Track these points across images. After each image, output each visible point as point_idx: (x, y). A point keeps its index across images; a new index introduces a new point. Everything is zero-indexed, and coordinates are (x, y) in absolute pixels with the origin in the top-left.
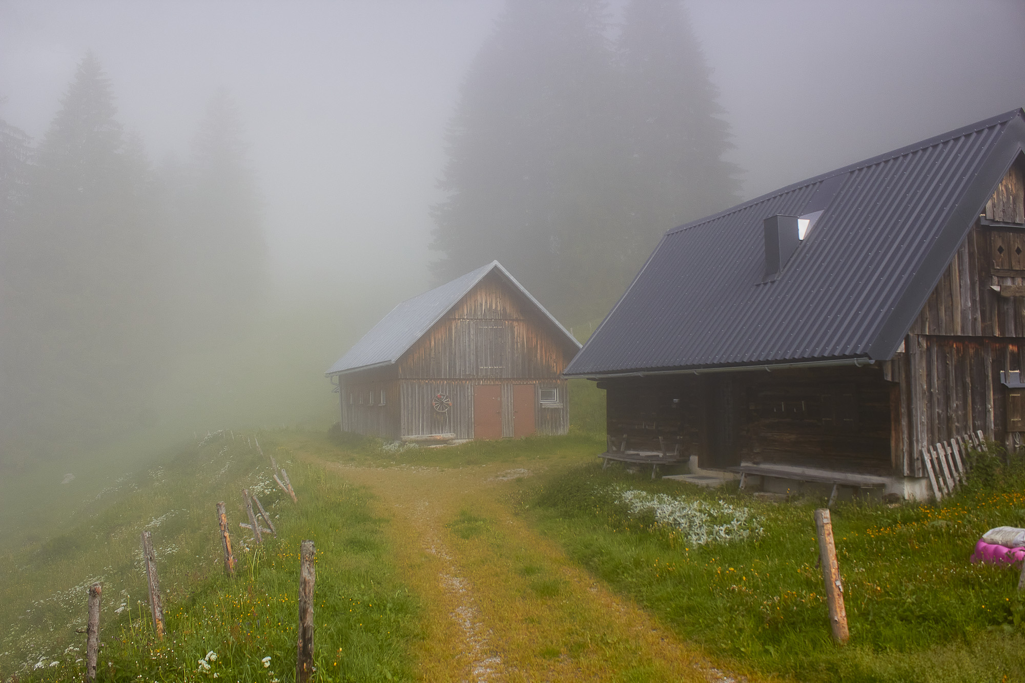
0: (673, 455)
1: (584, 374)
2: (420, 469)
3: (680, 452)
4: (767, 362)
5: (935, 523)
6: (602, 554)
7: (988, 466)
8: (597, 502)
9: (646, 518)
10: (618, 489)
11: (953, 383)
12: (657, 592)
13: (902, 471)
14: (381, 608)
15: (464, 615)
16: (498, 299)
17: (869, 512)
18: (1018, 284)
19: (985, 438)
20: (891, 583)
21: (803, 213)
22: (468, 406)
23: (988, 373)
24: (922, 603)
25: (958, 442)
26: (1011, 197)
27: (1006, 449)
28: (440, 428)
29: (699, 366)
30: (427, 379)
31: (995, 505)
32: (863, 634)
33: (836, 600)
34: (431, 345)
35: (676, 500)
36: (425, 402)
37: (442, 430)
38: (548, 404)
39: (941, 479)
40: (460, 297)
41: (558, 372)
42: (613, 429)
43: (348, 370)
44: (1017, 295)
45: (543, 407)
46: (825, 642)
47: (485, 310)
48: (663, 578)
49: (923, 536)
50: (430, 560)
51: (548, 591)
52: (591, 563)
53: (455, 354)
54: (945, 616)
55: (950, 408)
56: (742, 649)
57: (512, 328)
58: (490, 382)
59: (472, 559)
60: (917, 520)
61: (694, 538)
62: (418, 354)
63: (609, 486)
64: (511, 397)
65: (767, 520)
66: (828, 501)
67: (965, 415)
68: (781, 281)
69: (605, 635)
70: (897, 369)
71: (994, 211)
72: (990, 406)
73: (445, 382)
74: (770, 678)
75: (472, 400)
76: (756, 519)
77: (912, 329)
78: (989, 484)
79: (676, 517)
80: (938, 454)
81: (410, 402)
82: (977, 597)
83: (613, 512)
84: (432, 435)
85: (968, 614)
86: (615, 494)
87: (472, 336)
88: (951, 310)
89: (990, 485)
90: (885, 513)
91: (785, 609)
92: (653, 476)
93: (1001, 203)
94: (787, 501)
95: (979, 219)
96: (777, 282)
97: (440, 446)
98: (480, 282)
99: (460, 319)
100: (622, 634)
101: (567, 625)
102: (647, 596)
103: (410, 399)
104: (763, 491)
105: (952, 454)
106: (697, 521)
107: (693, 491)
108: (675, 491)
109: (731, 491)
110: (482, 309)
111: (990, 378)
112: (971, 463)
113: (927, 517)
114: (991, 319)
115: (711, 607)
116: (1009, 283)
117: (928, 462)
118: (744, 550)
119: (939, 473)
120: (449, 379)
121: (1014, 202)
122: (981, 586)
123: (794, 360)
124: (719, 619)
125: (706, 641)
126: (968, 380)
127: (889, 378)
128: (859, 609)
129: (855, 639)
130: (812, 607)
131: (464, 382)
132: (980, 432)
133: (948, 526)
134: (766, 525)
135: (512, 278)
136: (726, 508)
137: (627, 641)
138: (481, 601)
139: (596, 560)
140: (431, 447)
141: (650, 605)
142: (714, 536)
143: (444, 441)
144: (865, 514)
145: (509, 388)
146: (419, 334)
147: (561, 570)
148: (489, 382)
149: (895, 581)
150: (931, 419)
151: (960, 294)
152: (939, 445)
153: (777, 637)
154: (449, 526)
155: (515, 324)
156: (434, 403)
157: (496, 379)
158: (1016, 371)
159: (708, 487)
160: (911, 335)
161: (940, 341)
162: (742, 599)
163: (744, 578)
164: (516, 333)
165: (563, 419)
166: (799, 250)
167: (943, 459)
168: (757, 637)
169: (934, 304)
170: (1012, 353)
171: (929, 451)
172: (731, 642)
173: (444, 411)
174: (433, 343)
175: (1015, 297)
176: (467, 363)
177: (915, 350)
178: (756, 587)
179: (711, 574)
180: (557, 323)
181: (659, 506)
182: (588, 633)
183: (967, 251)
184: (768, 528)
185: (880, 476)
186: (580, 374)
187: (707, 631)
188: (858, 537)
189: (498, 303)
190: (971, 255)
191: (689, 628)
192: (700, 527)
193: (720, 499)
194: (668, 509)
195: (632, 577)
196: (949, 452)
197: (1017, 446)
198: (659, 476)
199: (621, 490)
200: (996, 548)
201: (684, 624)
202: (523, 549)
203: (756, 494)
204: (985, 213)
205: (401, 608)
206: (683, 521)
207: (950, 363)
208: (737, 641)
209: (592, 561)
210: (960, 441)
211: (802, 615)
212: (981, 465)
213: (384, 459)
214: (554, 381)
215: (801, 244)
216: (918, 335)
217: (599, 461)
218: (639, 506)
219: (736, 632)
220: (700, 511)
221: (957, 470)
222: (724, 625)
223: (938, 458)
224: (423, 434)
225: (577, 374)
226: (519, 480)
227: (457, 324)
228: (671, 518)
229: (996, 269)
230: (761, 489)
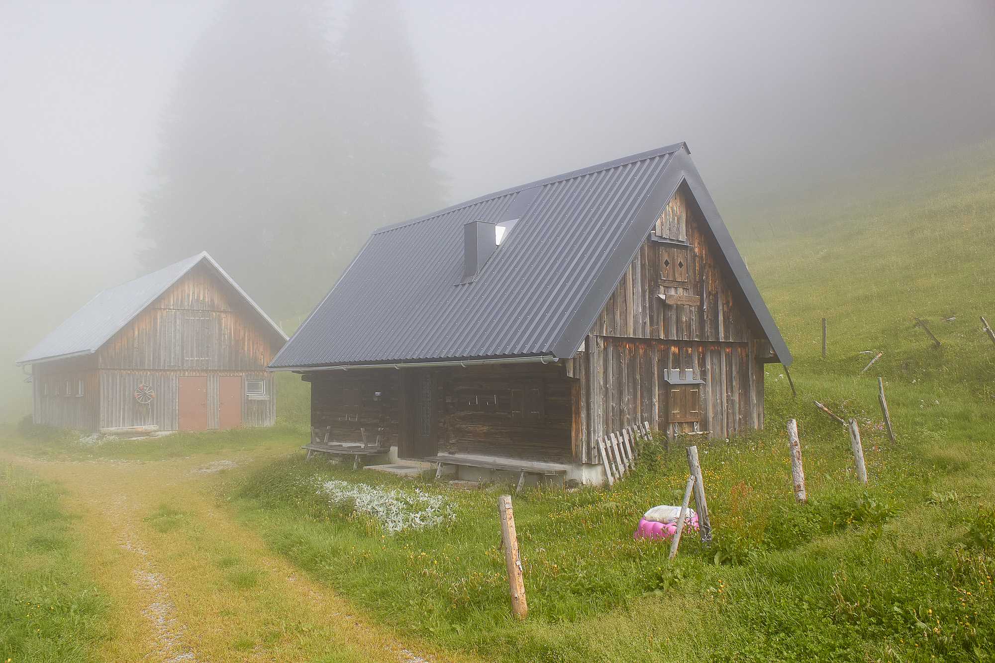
0: (374, 446)
1: (289, 366)
2: (120, 463)
3: (380, 444)
4: (463, 358)
5: (607, 505)
6: (301, 543)
7: (652, 453)
8: (299, 492)
9: (346, 507)
10: (320, 479)
11: (625, 380)
12: (353, 579)
13: (580, 459)
14: (64, 610)
15: (158, 612)
16: (206, 290)
17: (551, 496)
18: (680, 294)
19: (651, 429)
20: (567, 561)
21: (500, 220)
22: (172, 397)
23: (654, 371)
24: (591, 577)
25: (628, 433)
26: (676, 218)
27: (667, 437)
28: (143, 420)
29: (399, 361)
30: (129, 370)
31: (657, 487)
32: (539, 608)
33: (517, 579)
34: (134, 334)
35: (376, 489)
36: (127, 393)
37: (144, 422)
38: (254, 396)
39: (613, 465)
40: (166, 288)
41: (265, 364)
42: (317, 421)
43: (42, 359)
44: (679, 303)
45: (249, 399)
46: (506, 617)
47: (192, 300)
48: (359, 565)
49: (596, 518)
50: (124, 557)
51: (245, 582)
52: (290, 553)
53: (160, 344)
54: (610, 587)
55: (623, 402)
56: (431, 629)
57: (220, 320)
58: (196, 374)
59: (170, 554)
60: (592, 503)
61: (391, 525)
62: (120, 344)
63: (311, 477)
64: (217, 389)
65: (459, 506)
66: (516, 487)
67: (635, 409)
68: (477, 283)
69: (300, 623)
70: (578, 366)
71: (662, 229)
72: (655, 400)
73: (149, 373)
74: (455, 654)
75: (176, 392)
76: (449, 505)
77: (592, 330)
78: (652, 468)
79: (374, 506)
80: (611, 443)
81: (110, 393)
82: (637, 569)
83: (314, 502)
84: (134, 427)
85: (628, 585)
86: (316, 484)
87: (178, 327)
88: (625, 314)
89: (653, 470)
90: (565, 496)
91: (472, 589)
92: (355, 466)
93: (668, 222)
94: (479, 488)
95: (650, 235)
96: (474, 284)
97: (142, 438)
98: (188, 273)
99: (166, 309)
100: (317, 621)
101: (264, 615)
102: (343, 583)
103: (110, 390)
104: (457, 479)
105: (624, 443)
106: (394, 509)
107: (393, 480)
108: (374, 480)
109: (428, 480)
110: (189, 299)
111: (656, 376)
112: (639, 451)
113: (600, 500)
114: (658, 324)
115: (404, 591)
116: (672, 292)
117: (603, 450)
118: (437, 535)
119: (612, 460)
120: (153, 370)
121: (678, 223)
122: (641, 559)
123: (487, 357)
124: (411, 601)
125: (398, 624)
126: (638, 377)
127: (571, 375)
128: (538, 586)
129: (533, 613)
130: (496, 586)
131: (168, 373)
132: (646, 423)
133: (617, 507)
134: (459, 511)
135: (221, 269)
136: (422, 496)
137: (322, 628)
138: (176, 596)
139: (295, 549)
140: (132, 439)
141: (346, 591)
142: (410, 523)
143: (147, 433)
144: (549, 498)
145: (215, 380)
146: (122, 324)
147: (260, 560)
148: (194, 373)
149: (571, 559)
150: (606, 412)
151: (633, 300)
152: (612, 435)
153: (463, 616)
154: (146, 520)
155: (223, 315)
156: (136, 394)
157: (203, 371)
158: (677, 370)
159: (406, 476)
160: (591, 336)
161: (616, 342)
162: (433, 581)
163: (436, 562)
164: (223, 325)
165: (270, 411)
166: (495, 254)
167: (616, 448)
168: (446, 617)
169: (611, 308)
170: (674, 354)
171: (604, 441)
172: (421, 623)
173: (147, 403)
174: (136, 333)
175: (677, 305)
176: (172, 354)
177: (594, 349)
178: (446, 571)
179: (404, 560)
180: (265, 316)
181: (358, 495)
182: (284, 622)
183: (639, 262)
184: (460, 514)
185: (562, 463)
186: (286, 366)
187: (400, 614)
188: (541, 520)
189: (206, 294)
190: (643, 266)
191: (383, 612)
192: (397, 514)
193: (416, 487)
194: (366, 498)
195: (330, 565)
196: (621, 441)
197: (675, 435)
198: (360, 467)
199: (322, 480)
200: (655, 524)
201: (378, 608)
202: (222, 541)
203: (451, 482)
204: (655, 231)
205: (87, 609)
206: (381, 509)
207: (623, 362)
208: (427, 622)
209: (290, 551)
210: (630, 431)
211: (486, 595)
212: (647, 453)
213: (81, 452)
214: (261, 373)
215: (497, 248)
216: (597, 336)
217: (303, 452)
218: (339, 496)
219: (426, 613)
220: (397, 499)
221: (627, 457)
222: (415, 607)
223: (612, 447)
224: (124, 425)
225: (282, 367)
226: (223, 472)
227: (162, 314)
228: (370, 507)
229: (662, 280)
230: (456, 477)
